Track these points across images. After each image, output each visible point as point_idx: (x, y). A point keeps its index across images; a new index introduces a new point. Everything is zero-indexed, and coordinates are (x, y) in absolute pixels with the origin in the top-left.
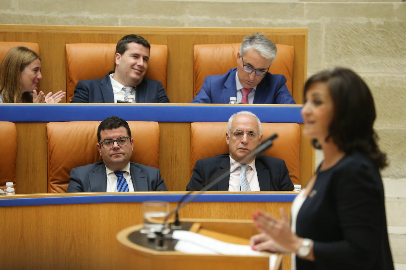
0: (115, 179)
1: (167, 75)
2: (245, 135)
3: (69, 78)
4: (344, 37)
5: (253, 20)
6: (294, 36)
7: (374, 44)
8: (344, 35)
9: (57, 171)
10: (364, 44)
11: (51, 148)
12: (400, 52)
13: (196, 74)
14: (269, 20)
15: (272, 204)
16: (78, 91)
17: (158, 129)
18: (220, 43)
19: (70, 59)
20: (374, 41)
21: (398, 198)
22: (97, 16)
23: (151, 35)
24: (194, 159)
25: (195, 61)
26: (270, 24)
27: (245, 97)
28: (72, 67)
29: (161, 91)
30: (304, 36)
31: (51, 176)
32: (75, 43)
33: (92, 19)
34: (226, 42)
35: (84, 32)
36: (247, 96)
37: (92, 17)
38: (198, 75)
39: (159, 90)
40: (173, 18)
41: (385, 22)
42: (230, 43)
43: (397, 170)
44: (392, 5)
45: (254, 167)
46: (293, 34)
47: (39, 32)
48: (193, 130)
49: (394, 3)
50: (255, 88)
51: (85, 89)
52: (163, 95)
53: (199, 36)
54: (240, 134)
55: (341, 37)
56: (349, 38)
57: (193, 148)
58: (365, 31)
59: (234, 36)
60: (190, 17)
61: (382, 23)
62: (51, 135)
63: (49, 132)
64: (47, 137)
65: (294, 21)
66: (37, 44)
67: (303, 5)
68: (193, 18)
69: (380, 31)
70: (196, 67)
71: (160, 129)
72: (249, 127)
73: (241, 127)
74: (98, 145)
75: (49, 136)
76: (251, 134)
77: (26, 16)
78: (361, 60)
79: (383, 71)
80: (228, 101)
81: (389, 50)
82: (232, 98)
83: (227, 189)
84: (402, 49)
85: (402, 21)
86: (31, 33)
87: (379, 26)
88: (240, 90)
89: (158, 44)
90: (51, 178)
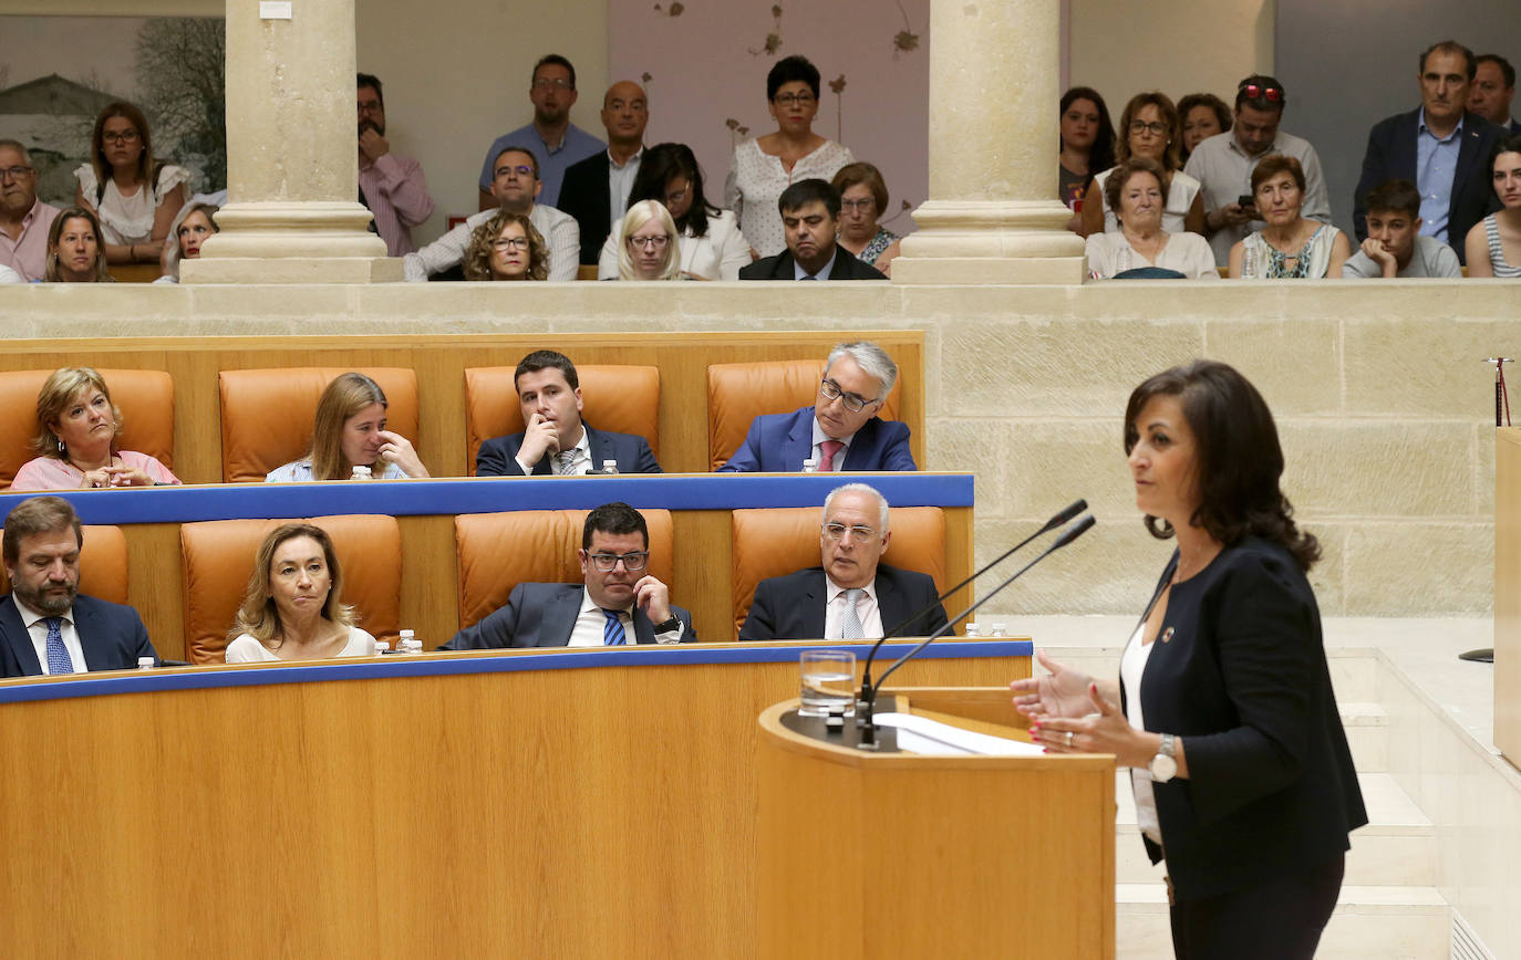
0: (602, 621)
1: (658, 423)
2: (847, 532)
3: (473, 434)
4: (978, 349)
5: (806, 319)
6: (899, 346)
7: (1034, 363)
8: (979, 346)
9: (478, 609)
10: (1014, 362)
11: (466, 565)
12: (1082, 377)
13: (714, 420)
14: (835, 320)
15: (928, 663)
16: (485, 459)
17: (671, 523)
18: (758, 361)
19: (474, 399)
20: (1033, 356)
21: (1104, 650)
22: (507, 320)
23: (626, 348)
24: (741, 582)
25: (711, 395)
26: (837, 326)
27: (827, 459)
28: (478, 412)
29: (645, 454)
30: (918, 345)
31: (466, 619)
32: (482, 366)
33: (497, 325)
34: (770, 360)
35: (497, 346)
36: (831, 458)
37: (498, 321)
38: (719, 423)
39: (642, 452)
40: (651, 319)
41: (1052, 322)
42: (777, 360)
43: (1082, 599)
44: (1064, 291)
45: (872, 594)
46: (897, 342)
47: (415, 347)
48: (737, 524)
49: (1068, 287)
50: (847, 442)
51: (498, 454)
52: (650, 463)
53: (717, 349)
54: (837, 529)
55: (972, 350)
56: (988, 352)
57: (739, 560)
58: (1017, 338)
59: (783, 347)
60: (686, 316)
61: (1048, 324)
62: (464, 540)
63: (461, 535)
64: (456, 543)
65: (883, 321)
66: (412, 371)
67: (899, 289)
68: (690, 318)
69: (1042, 338)
70: (715, 408)
71: (675, 523)
72: (857, 517)
73: (842, 516)
74: (580, 553)
75: (460, 543)
76: (858, 530)
77: (374, 324)
78: (1010, 393)
79: (1052, 413)
80: (800, 467)
81: (1060, 372)
82: (806, 462)
83: (822, 636)
84: (1085, 372)
85: (1083, 320)
86: (399, 350)
87: (1042, 329)
88: (820, 445)
89: (641, 365)
90: (466, 623)
